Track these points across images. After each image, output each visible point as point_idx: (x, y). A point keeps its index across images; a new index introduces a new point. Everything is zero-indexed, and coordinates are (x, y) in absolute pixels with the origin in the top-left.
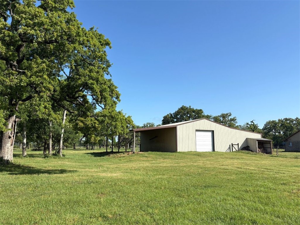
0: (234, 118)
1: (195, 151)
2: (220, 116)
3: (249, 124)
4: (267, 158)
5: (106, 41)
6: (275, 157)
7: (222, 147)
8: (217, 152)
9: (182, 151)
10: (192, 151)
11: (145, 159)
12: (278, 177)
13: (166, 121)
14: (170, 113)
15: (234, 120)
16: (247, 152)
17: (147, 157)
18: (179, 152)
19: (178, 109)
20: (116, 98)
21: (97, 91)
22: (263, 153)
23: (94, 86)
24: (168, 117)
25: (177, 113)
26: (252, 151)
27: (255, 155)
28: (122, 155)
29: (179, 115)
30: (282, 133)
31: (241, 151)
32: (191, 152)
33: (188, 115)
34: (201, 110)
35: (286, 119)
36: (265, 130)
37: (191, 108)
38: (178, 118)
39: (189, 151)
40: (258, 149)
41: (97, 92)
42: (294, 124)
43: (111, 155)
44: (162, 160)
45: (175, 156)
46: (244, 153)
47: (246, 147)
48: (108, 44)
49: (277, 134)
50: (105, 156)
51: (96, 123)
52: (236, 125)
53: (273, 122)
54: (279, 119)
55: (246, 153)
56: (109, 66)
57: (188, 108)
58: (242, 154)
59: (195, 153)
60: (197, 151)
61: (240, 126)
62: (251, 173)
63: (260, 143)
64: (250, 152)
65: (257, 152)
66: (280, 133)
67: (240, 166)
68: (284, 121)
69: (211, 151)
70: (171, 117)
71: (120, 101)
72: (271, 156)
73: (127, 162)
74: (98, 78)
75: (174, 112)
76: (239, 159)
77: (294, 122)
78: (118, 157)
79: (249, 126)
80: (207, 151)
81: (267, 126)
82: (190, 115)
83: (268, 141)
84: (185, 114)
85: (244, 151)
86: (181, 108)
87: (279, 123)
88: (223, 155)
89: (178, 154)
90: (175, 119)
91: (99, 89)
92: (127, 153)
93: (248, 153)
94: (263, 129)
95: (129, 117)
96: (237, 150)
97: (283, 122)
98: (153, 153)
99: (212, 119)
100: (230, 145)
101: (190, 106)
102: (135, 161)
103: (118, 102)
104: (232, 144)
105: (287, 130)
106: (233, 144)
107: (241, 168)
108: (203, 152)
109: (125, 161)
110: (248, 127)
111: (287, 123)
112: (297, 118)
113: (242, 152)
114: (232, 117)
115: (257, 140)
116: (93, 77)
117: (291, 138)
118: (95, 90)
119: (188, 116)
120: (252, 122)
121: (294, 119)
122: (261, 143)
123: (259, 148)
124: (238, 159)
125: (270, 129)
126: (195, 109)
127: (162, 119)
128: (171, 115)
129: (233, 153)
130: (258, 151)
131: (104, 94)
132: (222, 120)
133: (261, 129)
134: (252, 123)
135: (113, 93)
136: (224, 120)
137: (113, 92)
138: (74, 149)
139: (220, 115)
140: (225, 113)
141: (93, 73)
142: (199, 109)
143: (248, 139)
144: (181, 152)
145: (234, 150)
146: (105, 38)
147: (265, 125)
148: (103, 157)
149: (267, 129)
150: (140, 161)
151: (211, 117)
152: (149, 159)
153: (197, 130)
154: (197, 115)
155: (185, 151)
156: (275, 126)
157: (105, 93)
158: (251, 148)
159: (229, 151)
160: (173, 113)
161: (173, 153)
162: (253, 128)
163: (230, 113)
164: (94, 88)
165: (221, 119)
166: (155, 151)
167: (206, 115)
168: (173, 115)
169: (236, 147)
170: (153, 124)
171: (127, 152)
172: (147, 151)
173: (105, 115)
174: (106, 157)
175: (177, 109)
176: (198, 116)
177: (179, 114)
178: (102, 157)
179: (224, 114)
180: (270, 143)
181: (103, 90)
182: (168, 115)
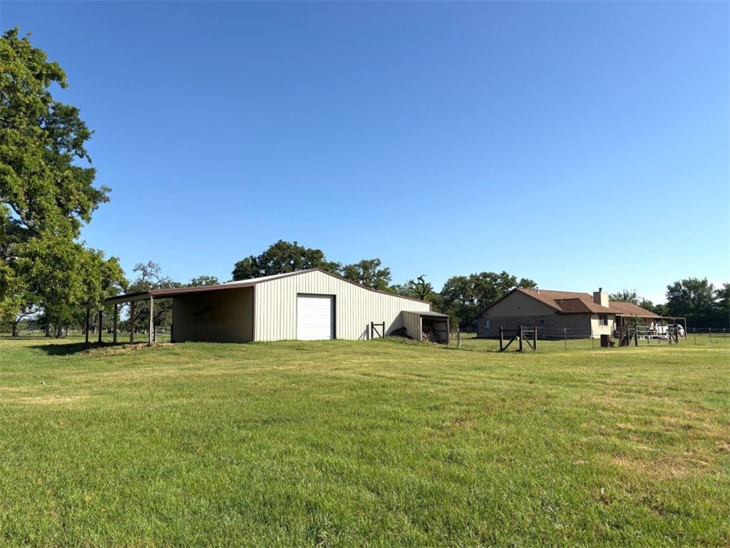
0: (386, 270)
1: (295, 338)
2: (359, 266)
3: (414, 284)
4: (435, 352)
5: (49, 68)
6: (452, 351)
7: (350, 330)
8: (340, 340)
9: (265, 340)
10: (288, 339)
11: (171, 358)
12: (431, 393)
13: (240, 272)
14: (251, 257)
15: (385, 273)
16: (400, 339)
17: (177, 354)
18: (259, 343)
19: (269, 248)
20: (80, 213)
21: (15, 191)
22: (433, 342)
23: (8, 178)
24: (245, 264)
25: (266, 257)
26: (410, 338)
27: (414, 347)
28: (120, 350)
29: (272, 262)
30: (476, 301)
31: (389, 337)
32: (285, 341)
33: (292, 262)
34: (318, 252)
35: (485, 275)
36: (445, 295)
37: (298, 245)
38: (269, 268)
39: (282, 339)
40: (422, 334)
41: (16, 195)
42: (499, 285)
43: (93, 351)
44: (212, 361)
45: (245, 351)
46: (394, 341)
47: (400, 330)
48: (55, 76)
49: (467, 303)
50: (77, 353)
51: (6, 273)
52: (390, 284)
53: (461, 279)
54: (472, 275)
55: (398, 342)
56: (85, 136)
57: (291, 245)
58: (390, 344)
59: (291, 344)
60: (298, 339)
61: (398, 286)
62: (383, 386)
63: (426, 320)
64: (407, 339)
65: (420, 340)
66: (472, 301)
67: (371, 371)
68: (481, 278)
69: (329, 339)
70: (252, 265)
71: (89, 220)
72: (445, 348)
73: (126, 366)
74: (21, 159)
75: (261, 254)
76: (379, 356)
77: (499, 280)
78: (106, 356)
79: (414, 287)
80: (321, 339)
81: (449, 288)
82: (294, 261)
83: (442, 317)
84: (283, 259)
85: (394, 338)
86: (276, 245)
87: (470, 282)
88: (350, 346)
89: (254, 346)
90: (263, 268)
91: (22, 186)
92: (133, 346)
93: (402, 342)
94: (441, 293)
95: (113, 260)
96: (382, 335)
97: (478, 280)
98: (196, 344)
99: (341, 271)
100: (368, 326)
101: (295, 243)
102: (147, 363)
103: (83, 222)
104: (372, 323)
105: (484, 297)
106: (374, 323)
107: (369, 375)
108: (311, 341)
109: (121, 364)
110: (411, 288)
111: (486, 283)
112: (504, 273)
113: (390, 341)
114: (381, 268)
115: (422, 316)
116: (7, 155)
117: (488, 311)
118: (11, 189)
119: (290, 264)
120: (420, 279)
121: (498, 274)
122: (428, 322)
123: (424, 331)
124: (378, 354)
125: (455, 293)
126: (306, 249)
127: (234, 268)
128: (254, 260)
129: (371, 343)
130: (423, 337)
131: (40, 201)
132: (362, 273)
133: (438, 294)
134: (421, 282)
135: (70, 200)
136: (365, 275)
137: (71, 197)
138: (14, 335)
139: (357, 263)
140: (369, 259)
141: (7, 145)
142: (314, 248)
143: (404, 313)
144: (263, 342)
145: (376, 336)
146: (49, 61)
147: (445, 285)
148: (71, 356)
149: (449, 292)
150: (160, 363)
151: (338, 266)
152: (182, 359)
153: (300, 295)
154: (310, 260)
155: (272, 340)
156: (463, 288)
157: (42, 197)
158: (409, 332)
159: (365, 338)
160: (257, 256)
161: (243, 345)
162: (421, 292)
163: (378, 260)
164: (7, 183)
165: (360, 272)
166: (202, 341)
167: (329, 261)
168: (258, 260)
169: (379, 329)
170: (214, 279)
171: (134, 343)
172: (183, 341)
173: (36, 251)
174: (78, 356)
175: (266, 248)
176: (312, 264)
177: (271, 259)
178: (67, 357)
179: (367, 262)
180: (446, 322)
181: (34, 189)
182: (246, 259)
